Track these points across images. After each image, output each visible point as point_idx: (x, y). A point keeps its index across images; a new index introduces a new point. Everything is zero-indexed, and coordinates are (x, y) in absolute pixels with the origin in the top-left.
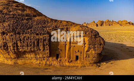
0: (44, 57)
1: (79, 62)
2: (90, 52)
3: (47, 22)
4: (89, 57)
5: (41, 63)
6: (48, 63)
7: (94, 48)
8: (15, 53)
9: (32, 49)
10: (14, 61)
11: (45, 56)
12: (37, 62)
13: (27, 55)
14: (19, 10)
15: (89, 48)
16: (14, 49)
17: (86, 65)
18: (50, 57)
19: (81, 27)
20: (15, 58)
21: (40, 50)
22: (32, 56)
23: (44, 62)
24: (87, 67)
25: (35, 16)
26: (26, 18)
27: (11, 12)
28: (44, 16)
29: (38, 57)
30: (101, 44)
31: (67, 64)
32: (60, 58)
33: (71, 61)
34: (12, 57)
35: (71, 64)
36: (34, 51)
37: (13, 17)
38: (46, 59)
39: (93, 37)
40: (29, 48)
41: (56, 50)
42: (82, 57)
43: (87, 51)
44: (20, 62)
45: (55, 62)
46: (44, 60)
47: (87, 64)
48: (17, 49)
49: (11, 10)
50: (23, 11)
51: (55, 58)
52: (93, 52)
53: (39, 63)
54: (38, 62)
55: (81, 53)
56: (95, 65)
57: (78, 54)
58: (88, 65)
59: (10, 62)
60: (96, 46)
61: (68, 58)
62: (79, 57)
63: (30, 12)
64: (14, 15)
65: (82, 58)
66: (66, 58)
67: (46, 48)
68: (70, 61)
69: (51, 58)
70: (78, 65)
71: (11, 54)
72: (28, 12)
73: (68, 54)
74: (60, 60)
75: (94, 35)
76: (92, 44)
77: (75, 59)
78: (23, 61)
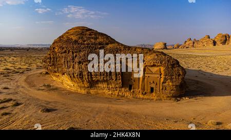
0: (117, 88)
1: (154, 95)
2: (167, 83)
3: (120, 50)
4: (166, 89)
5: (113, 93)
6: (120, 94)
7: (171, 79)
8: (89, 82)
9: (105, 79)
10: (86, 90)
11: (117, 86)
12: (109, 93)
13: (100, 85)
14: (92, 38)
15: (165, 79)
16: (88, 78)
17: (163, 99)
18: (122, 87)
19: (157, 55)
20: (88, 87)
21: (113, 79)
22: (104, 86)
23: (116, 93)
24: (163, 101)
25: (107, 44)
26: (99, 46)
27: (85, 41)
28: (117, 42)
29: (111, 87)
30: (179, 75)
31: (141, 96)
32: (133, 89)
33: (146, 93)
34: (86, 86)
35: (146, 97)
36: (107, 81)
37: (87, 47)
38: (118, 89)
39: (170, 67)
40: (102, 77)
41: (129, 80)
42: (158, 89)
43: (163, 83)
44: (92, 91)
45: (128, 93)
46: (116, 90)
47: (163, 97)
48: (91, 78)
49: (85, 39)
50: (96, 39)
51: (127, 89)
52: (171, 84)
53: (112, 94)
54: (111, 92)
55: (156, 85)
56: (173, 99)
57: (153, 86)
58: (165, 98)
59: (83, 92)
60: (174, 77)
61: (142, 89)
62: (154, 89)
63: (102, 40)
64: (88, 44)
65: (158, 91)
66: (140, 89)
67: (118, 78)
68: (144, 93)
69: (123, 89)
70: (153, 97)
71: (85, 82)
72: (100, 40)
73: (141, 85)
74: (133, 92)
75: (171, 65)
76: (169, 75)
77: (149, 90)
78: (95, 90)
